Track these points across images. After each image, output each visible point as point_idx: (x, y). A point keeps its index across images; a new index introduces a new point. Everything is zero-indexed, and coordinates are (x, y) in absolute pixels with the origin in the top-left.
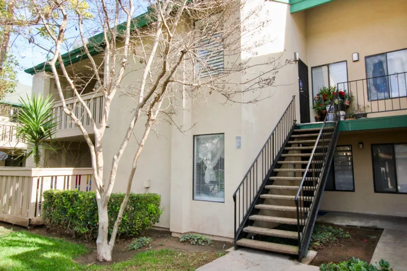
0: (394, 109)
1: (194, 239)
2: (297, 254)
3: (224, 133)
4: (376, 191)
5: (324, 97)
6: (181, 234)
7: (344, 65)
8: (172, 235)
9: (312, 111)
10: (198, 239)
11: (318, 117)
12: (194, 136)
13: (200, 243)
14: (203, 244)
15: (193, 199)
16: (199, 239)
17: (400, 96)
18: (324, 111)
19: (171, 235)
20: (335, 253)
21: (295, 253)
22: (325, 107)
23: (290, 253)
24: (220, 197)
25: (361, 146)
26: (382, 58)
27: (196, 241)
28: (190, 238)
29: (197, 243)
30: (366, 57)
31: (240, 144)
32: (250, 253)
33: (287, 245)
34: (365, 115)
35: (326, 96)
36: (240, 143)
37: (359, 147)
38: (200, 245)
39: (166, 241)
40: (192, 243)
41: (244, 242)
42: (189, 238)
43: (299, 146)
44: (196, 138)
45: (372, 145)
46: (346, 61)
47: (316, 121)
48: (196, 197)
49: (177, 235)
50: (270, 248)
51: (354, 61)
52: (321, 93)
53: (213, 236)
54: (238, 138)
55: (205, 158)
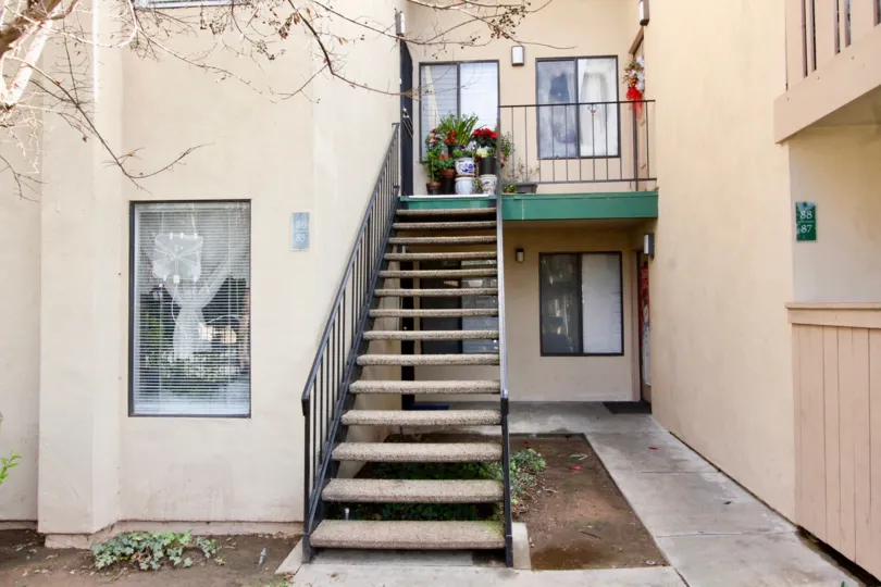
0: (610, 178)
1: (148, 552)
2: (501, 545)
3: (248, 201)
4: (543, 354)
5: (449, 138)
6: (87, 535)
7: (492, 69)
8: (48, 544)
9: (417, 169)
10: (165, 549)
11: (435, 184)
12: (133, 204)
13: (177, 561)
14: (188, 562)
15: (131, 412)
16: (168, 546)
17: (596, 154)
18: (451, 171)
19: (42, 544)
20: (560, 519)
21: (496, 546)
22: (454, 163)
23: (483, 546)
24: (234, 399)
25: (520, 255)
26: (568, 68)
27: (161, 554)
28: (136, 550)
29: (166, 560)
30: (539, 60)
31: (307, 236)
32: (359, 567)
33: (460, 523)
34: (533, 187)
35: (455, 136)
36: (305, 233)
37: (516, 258)
38: (174, 568)
39: (32, 575)
40: (144, 566)
41: (332, 531)
42: (129, 551)
43: (400, 251)
44: (142, 213)
45: (541, 255)
46: (497, 61)
47: (430, 192)
48: (139, 407)
49: (69, 543)
50: (422, 540)
51: (515, 65)
52: (444, 127)
53: (208, 523)
54: (301, 217)
55: (177, 279)
